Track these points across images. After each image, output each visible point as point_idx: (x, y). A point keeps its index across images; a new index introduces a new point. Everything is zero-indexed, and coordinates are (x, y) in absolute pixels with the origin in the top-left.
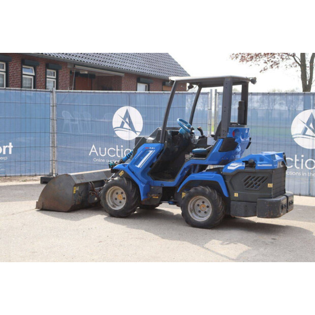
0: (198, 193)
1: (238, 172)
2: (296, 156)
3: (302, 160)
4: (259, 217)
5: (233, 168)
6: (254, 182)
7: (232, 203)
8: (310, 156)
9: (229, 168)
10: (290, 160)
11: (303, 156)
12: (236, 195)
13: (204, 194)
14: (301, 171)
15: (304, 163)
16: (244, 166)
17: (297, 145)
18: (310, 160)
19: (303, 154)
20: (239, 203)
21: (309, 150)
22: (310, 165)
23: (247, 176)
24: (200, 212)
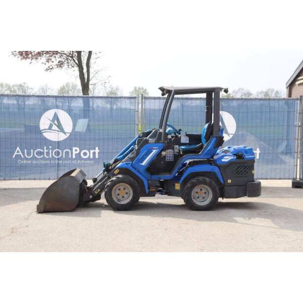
0: (199, 183)
1: (231, 163)
2: (45, 147)
3: (51, 150)
4: (249, 196)
5: (226, 160)
6: (244, 170)
7: (226, 188)
8: (57, 147)
9: (223, 160)
10: (41, 151)
11: (50, 147)
12: (229, 181)
13: (205, 183)
14: (50, 159)
15: (52, 153)
17: (46, 139)
18: (57, 150)
19: (50, 146)
20: (232, 187)
21: (55, 142)
22: (57, 155)
23: (238, 166)
24: (198, 198)
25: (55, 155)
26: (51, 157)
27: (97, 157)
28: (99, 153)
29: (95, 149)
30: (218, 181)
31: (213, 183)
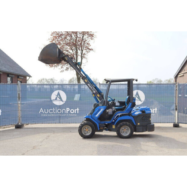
0: (124, 125)
1: (139, 115)
4: (148, 131)
5: (137, 114)
7: (137, 127)
9: (135, 114)
12: (139, 124)
16: (141, 112)
20: (140, 127)
23: (143, 116)
24: (124, 132)
27: (78, 112)
28: (79, 111)
29: (77, 109)
30: (133, 124)
31: (131, 125)
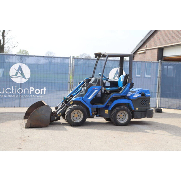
2: (12, 87)
3: (16, 89)
6: (145, 103)
8: (20, 87)
10: (10, 89)
11: (16, 87)
14: (15, 94)
15: (17, 90)
17: (13, 81)
18: (20, 89)
19: (16, 86)
21: (19, 84)
22: (20, 91)
25: (19, 92)
26: (16, 93)
